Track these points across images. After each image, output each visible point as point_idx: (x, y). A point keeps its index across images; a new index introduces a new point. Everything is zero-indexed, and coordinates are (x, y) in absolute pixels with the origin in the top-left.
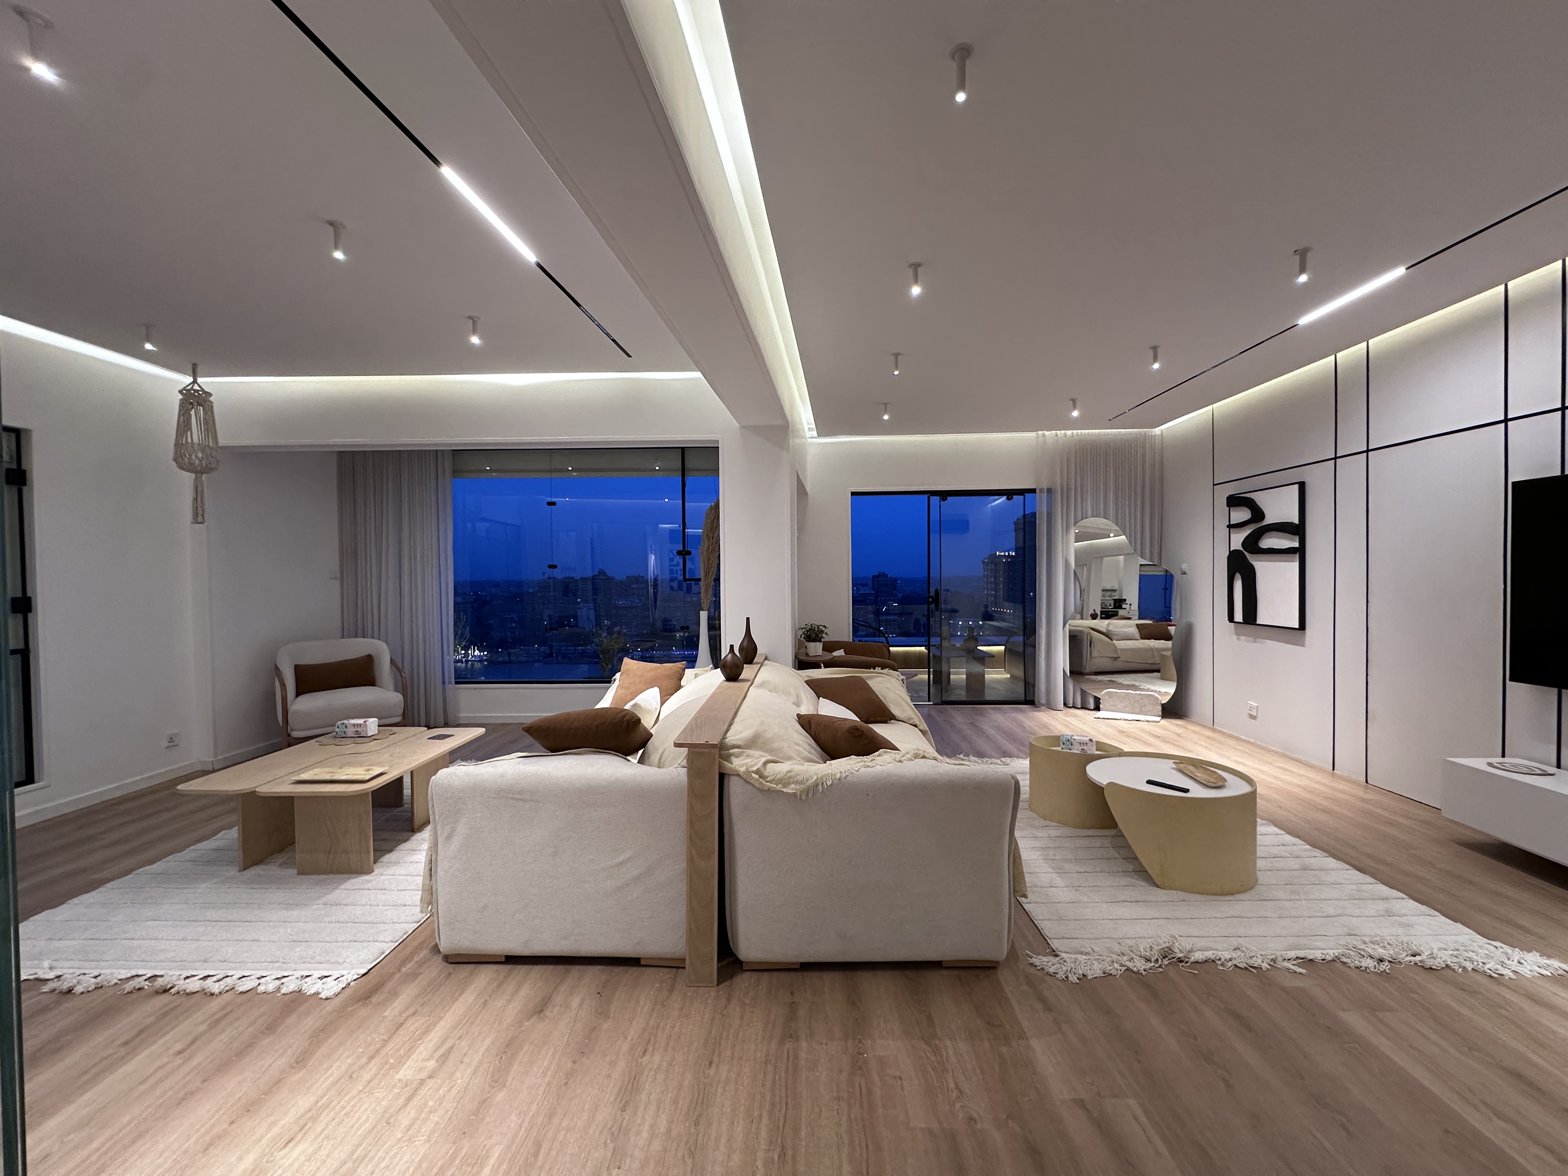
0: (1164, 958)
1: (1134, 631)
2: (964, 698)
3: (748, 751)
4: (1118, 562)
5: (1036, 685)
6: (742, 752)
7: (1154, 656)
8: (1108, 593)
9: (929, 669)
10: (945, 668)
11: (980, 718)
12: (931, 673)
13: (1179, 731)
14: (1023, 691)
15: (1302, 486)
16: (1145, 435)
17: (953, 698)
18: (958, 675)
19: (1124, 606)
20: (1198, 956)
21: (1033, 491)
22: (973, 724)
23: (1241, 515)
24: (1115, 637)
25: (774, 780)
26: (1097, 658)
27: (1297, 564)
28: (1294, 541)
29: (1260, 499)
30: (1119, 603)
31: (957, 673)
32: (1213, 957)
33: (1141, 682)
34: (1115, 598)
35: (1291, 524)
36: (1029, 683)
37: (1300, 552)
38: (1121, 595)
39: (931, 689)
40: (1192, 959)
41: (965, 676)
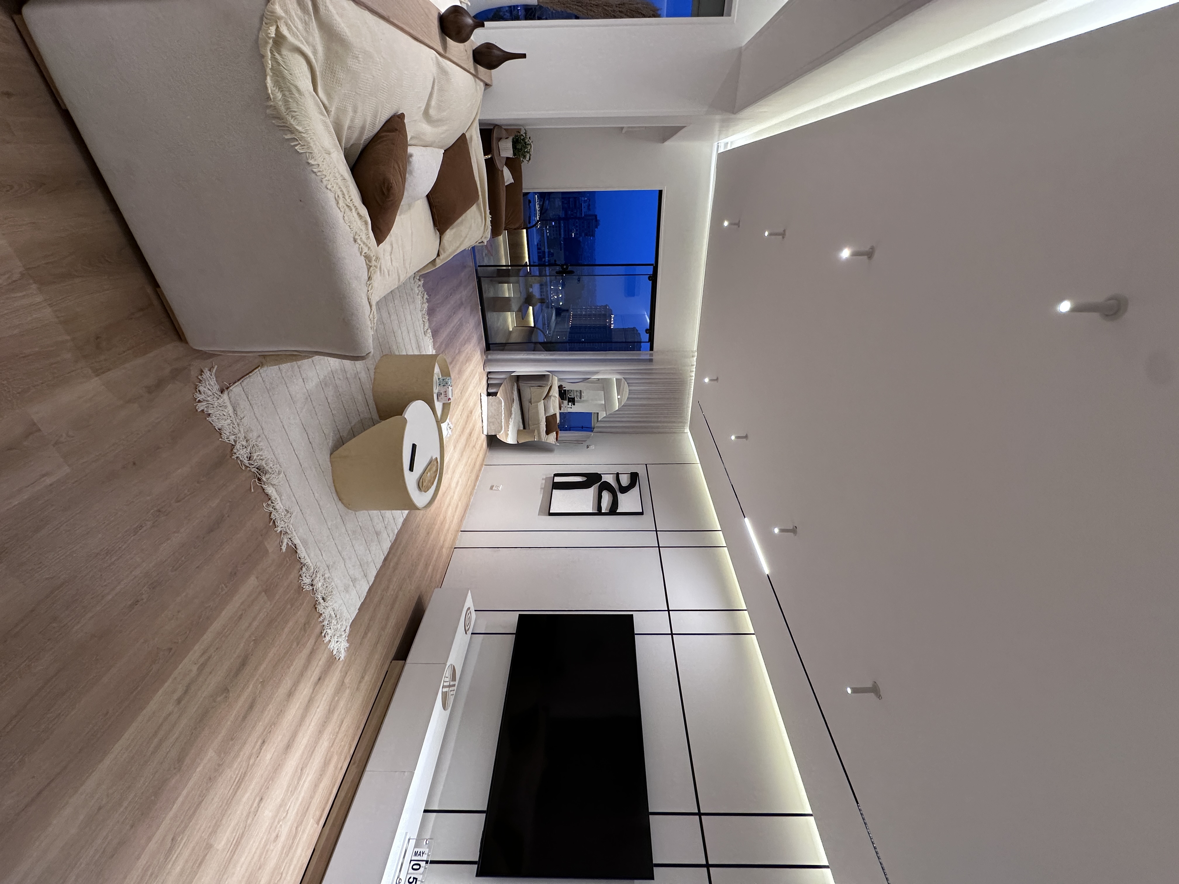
0: (257, 468)
1: (551, 412)
2: (485, 296)
3: (314, 24)
4: (600, 400)
5: (504, 352)
6: (309, 14)
7: (534, 425)
8: (579, 394)
9: (510, 266)
10: (512, 279)
11: (468, 310)
12: (507, 268)
13: (478, 447)
14: (498, 341)
15: (641, 514)
16: (686, 423)
17: (485, 286)
18: (507, 290)
19: (570, 404)
20: (270, 490)
21: (652, 349)
22: (462, 304)
23: (625, 481)
24: (546, 401)
25: (278, 64)
26: (529, 391)
27: (591, 511)
28: (606, 509)
29: (635, 491)
30: (572, 401)
31: (509, 289)
32: (273, 498)
33: (515, 418)
34: (576, 399)
35: (617, 508)
36: (505, 346)
37: (599, 513)
38: (578, 402)
39: (493, 268)
40: (264, 486)
41: (507, 295)
